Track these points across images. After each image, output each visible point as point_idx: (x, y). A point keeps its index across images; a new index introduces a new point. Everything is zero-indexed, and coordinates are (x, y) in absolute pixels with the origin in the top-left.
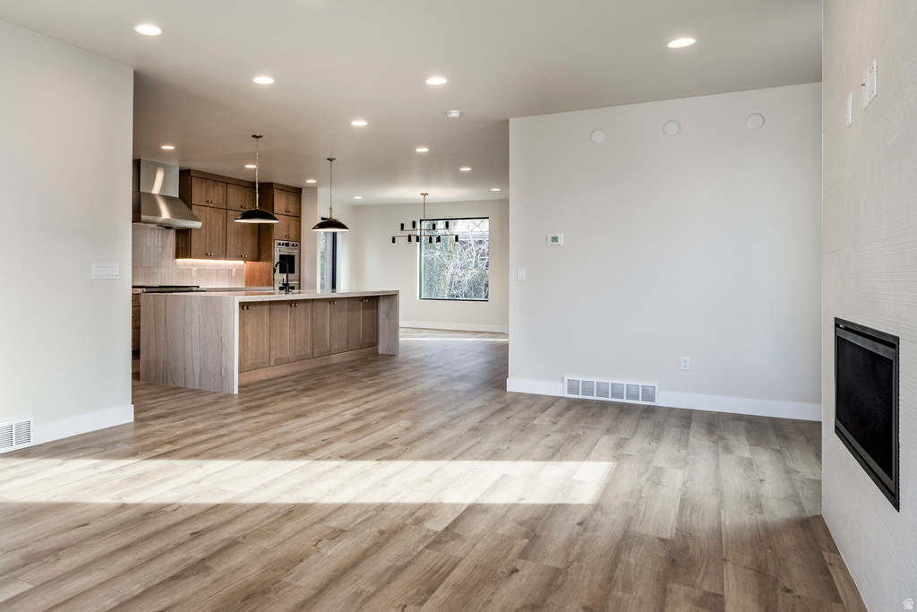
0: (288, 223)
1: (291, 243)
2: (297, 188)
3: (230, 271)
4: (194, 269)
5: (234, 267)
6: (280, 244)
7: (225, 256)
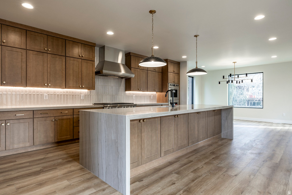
0: (174, 77)
1: (176, 85)
2: (178, 62)
3: (150, 96)
4: (134, 96)
5: (152, 95)
6: (171, 85)
7: (147, 90)
